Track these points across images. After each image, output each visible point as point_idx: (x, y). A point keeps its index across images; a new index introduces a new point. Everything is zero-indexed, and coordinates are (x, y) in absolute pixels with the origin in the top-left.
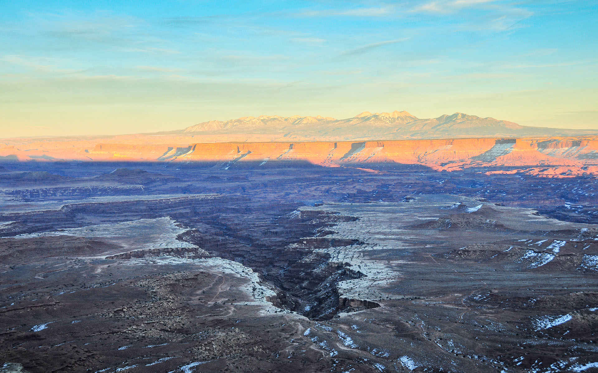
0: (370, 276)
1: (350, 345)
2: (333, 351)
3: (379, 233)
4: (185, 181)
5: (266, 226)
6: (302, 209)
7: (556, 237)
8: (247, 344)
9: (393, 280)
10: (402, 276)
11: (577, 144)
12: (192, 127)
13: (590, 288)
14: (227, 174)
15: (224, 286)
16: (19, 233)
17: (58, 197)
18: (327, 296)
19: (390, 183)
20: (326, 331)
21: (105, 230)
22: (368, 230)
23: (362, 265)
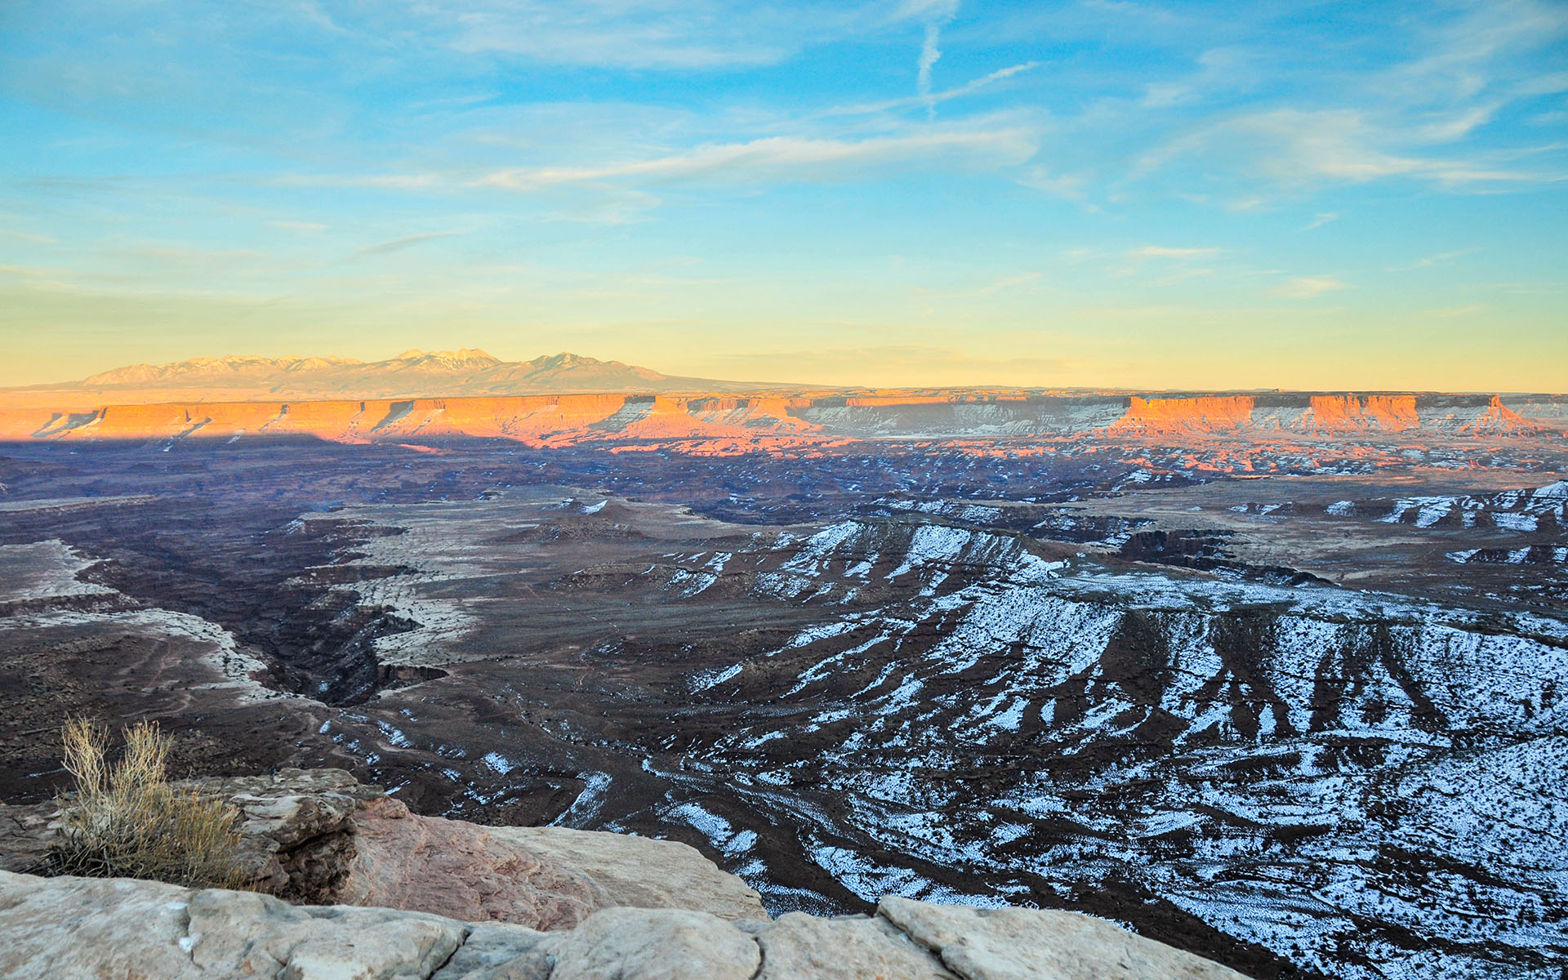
0: (429, 626)
1: (400, 743)
2: (371, 756)
3: (441, 553)
4: (87, 474)
5: (242, 549)
6: (306, 516)
7: (717, 547)
8: (218, 756)
9: (468, 630)
10: (483, 623)
11: (743, 404)
12: (99, 376)
14: (169, 459)
15: (169, 659)
18: (356, 663)
19: (458, 468)
20: (358, 723)
22: (423, 549)
23: (415, 608)
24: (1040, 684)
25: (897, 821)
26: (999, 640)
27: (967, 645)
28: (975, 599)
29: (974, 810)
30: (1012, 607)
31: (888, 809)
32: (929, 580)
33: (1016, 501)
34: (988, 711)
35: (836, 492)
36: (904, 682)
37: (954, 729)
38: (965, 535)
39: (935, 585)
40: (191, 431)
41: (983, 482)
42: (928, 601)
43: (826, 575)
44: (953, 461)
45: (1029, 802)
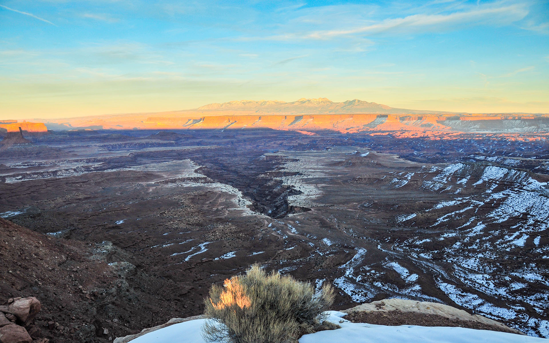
0: (306, 193)
1: (294, 232)
2: (285, 236)
3: (311, 168)
4: (198, 139)
5: (246, 164)
6: (266, 154)
7: (409, 170)
8: (236, 232)
9: (319, 195)
10: (324, 193)
11: (420, 118)
12: (202, 107)
13: (426, 199)
14: (223, 134)
15: (222, 199)
16: (107, 169)
17: (127, 149)
18: (281, 204)
19: (317, 139)
20: (281, 224)
21: (153, 167)
22: (305, 167)
23: (301, 187)
24: (534, 230)
25: (472, 276)
26: (518, 211)
27: (504, 212)
28: (509, 195)
29: (503, 276)
30: (524, 199)
31: (469, 271)
32: (490, 187)
33: (527, 158)
34: (511, 238)
35: (454, 152)
36: (478, 225)
37: (497, 244)
38: (505, 170)
39: (492, 189)
40: (230, 125)
41: (514, 150)
42: (489, 195)
43: (449, 183)
44: (502, 142)
45: (526, 275)
